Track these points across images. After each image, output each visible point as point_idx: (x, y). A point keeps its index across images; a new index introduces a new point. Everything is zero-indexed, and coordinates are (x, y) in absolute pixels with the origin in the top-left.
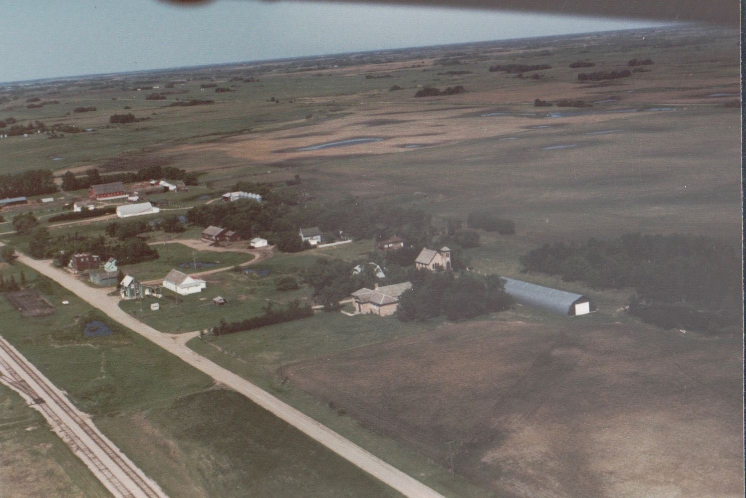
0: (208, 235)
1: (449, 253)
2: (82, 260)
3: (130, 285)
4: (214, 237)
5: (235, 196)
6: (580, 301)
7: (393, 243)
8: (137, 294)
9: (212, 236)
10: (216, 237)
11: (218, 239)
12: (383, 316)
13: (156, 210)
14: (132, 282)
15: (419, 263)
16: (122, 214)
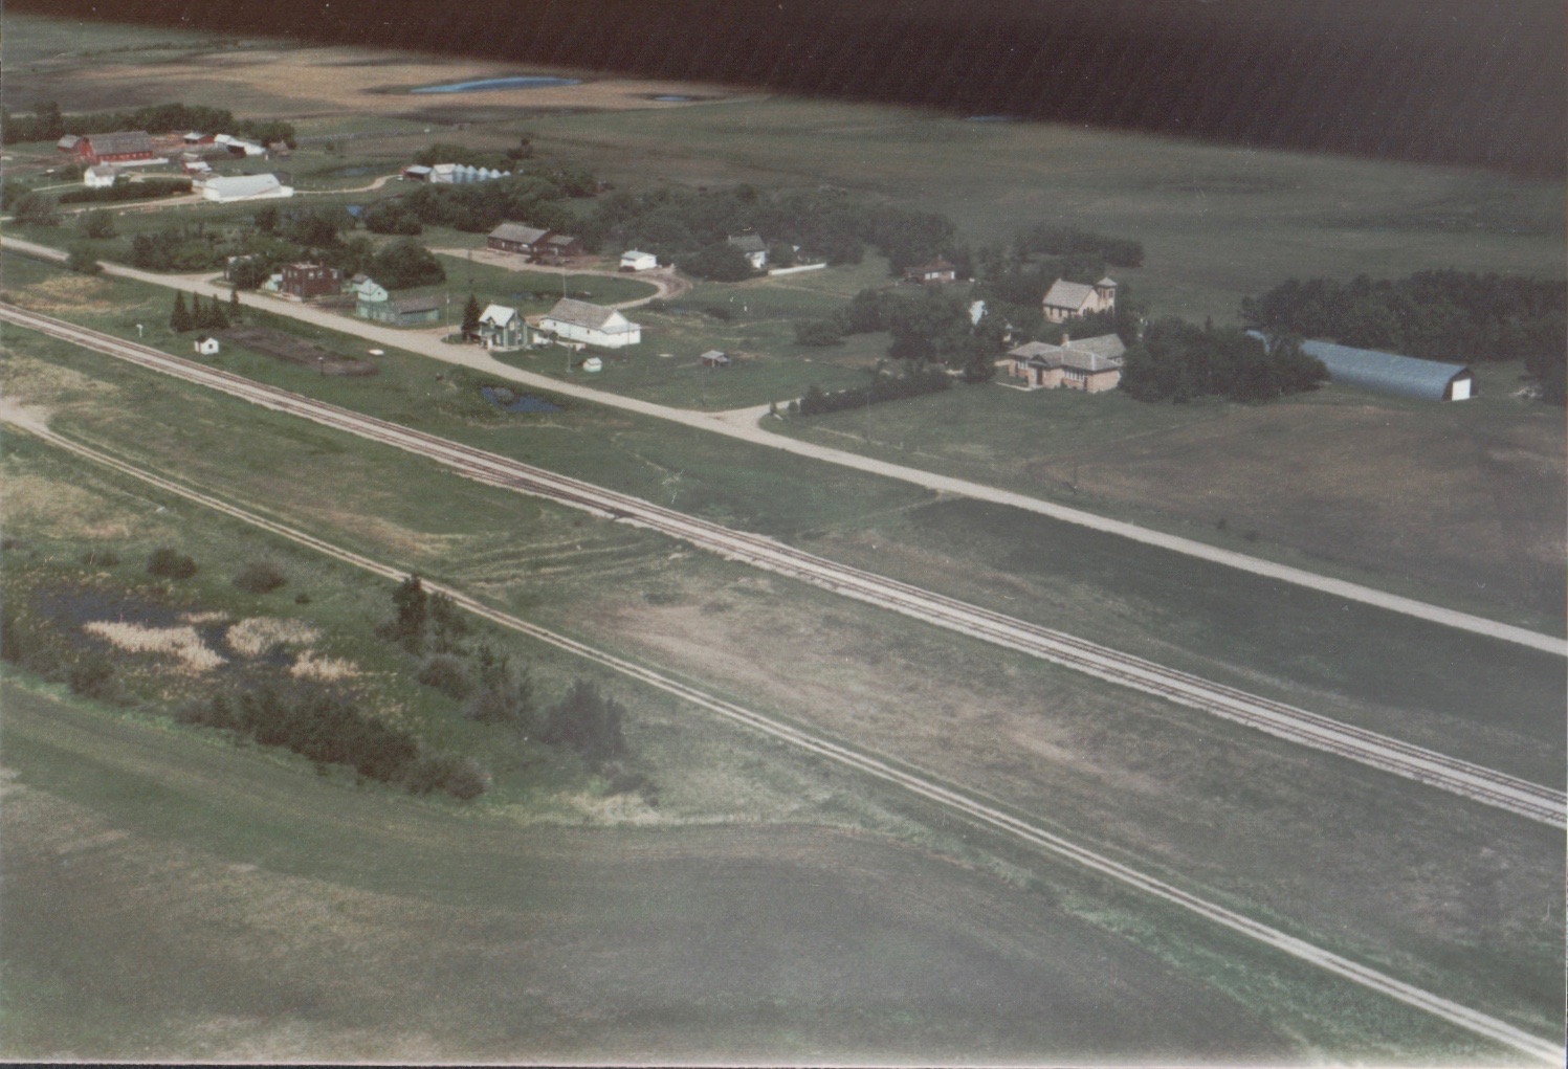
0: (507, 241)
1: (1113, 290)
2: (311, 275)
3: (508, 323)
4: (525, 246)
5: (443, 173)
6: (1459, 377)
7: (938, 271)
8: (520, 342)
9: (519, 244)
10: (531, 246)
11: (535, 249)
12: (1094, 392)
13: (287, 192)
14: (512, 319)
15: (1052, 307)
16: (222, 196)
